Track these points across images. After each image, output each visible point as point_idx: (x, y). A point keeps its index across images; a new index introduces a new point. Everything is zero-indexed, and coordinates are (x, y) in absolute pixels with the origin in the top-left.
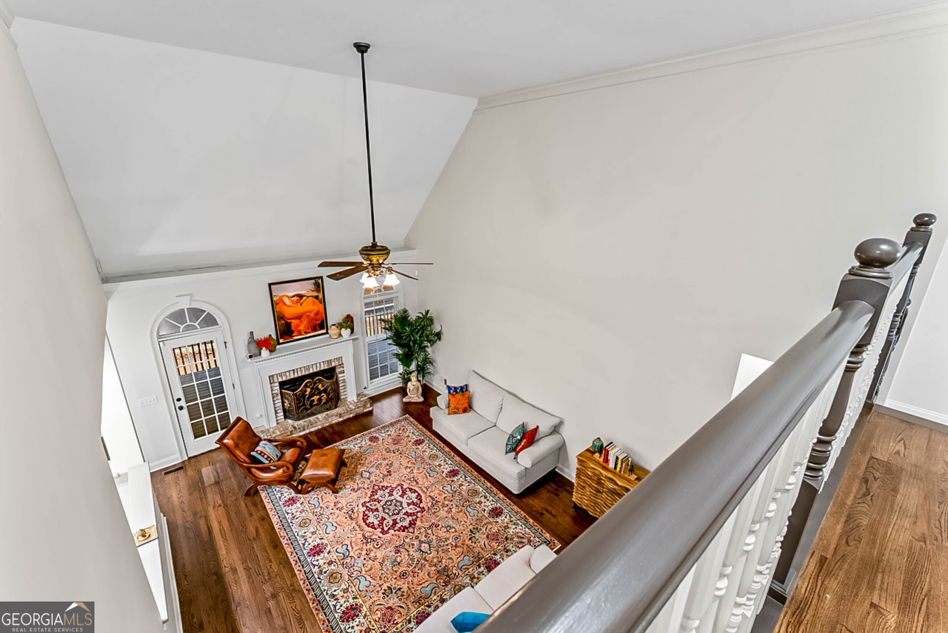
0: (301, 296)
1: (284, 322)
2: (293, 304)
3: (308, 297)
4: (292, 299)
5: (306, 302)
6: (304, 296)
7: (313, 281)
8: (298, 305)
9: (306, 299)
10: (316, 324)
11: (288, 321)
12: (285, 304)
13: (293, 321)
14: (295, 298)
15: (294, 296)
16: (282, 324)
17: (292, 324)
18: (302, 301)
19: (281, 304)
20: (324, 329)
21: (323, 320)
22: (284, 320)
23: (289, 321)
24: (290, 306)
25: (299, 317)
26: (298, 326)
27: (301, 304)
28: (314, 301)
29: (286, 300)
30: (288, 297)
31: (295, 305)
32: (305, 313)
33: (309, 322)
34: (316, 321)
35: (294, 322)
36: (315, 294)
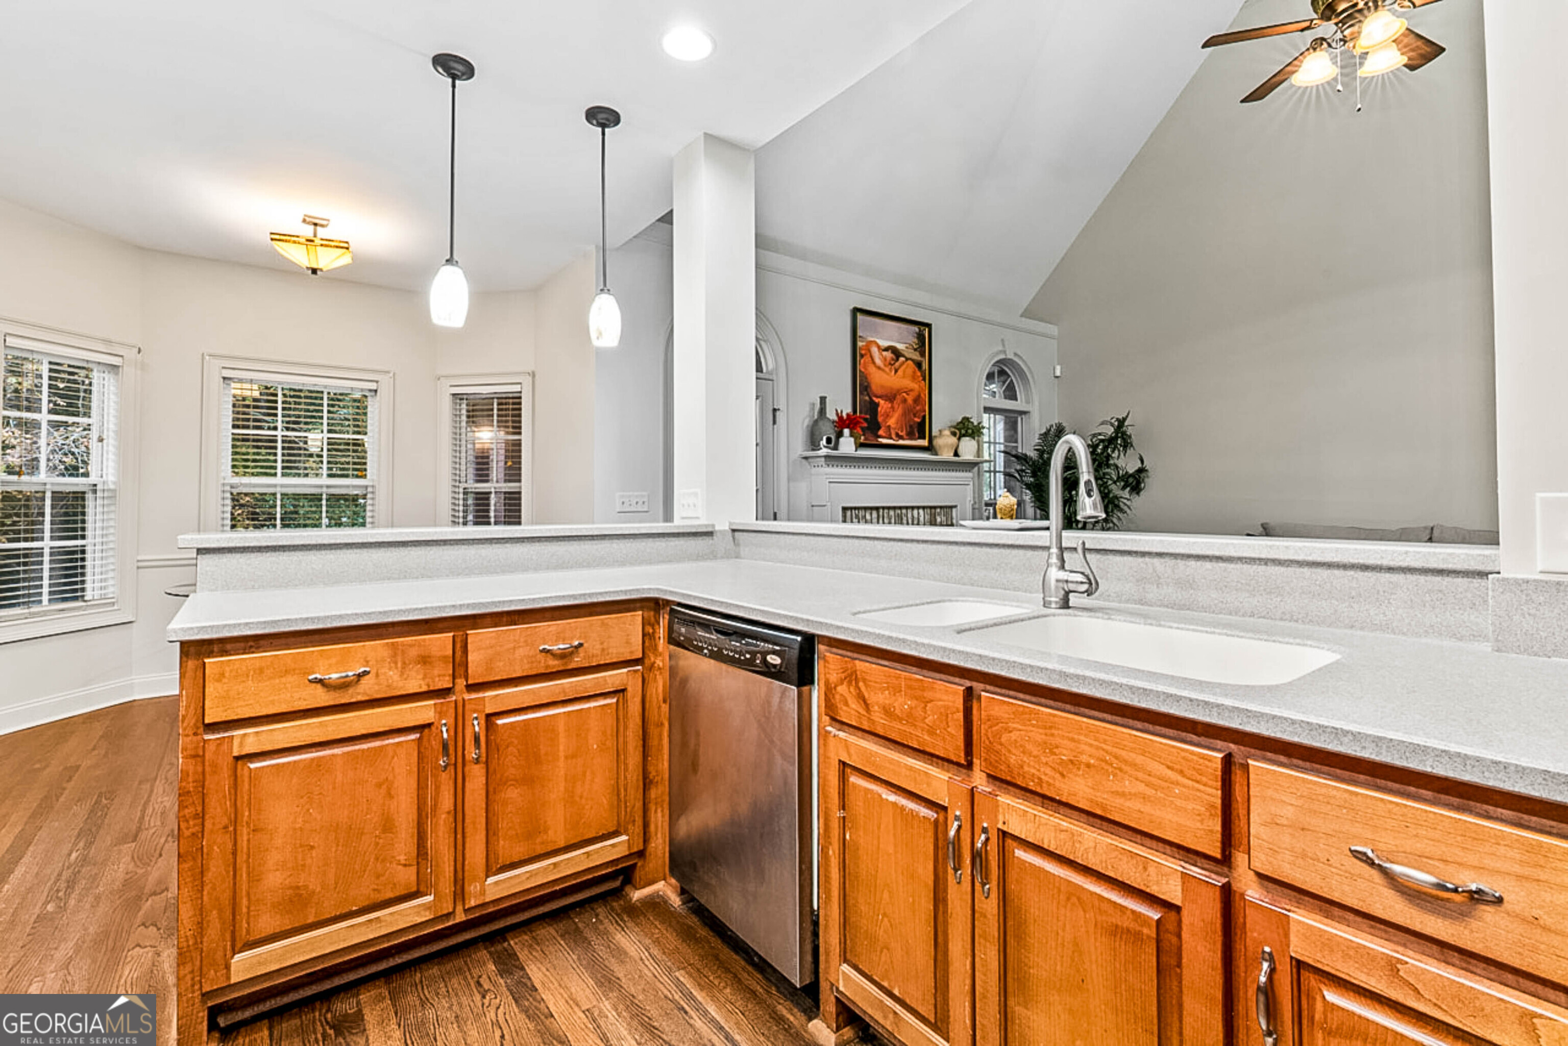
0: (897, 353)
1: (867, 398)
2: (885, 365)
3: (907, 359)
4: (885, 353)
5: (904, 366)
6: (903, 356)
7: (916, 329)
8: (891, 370)
9: (903, 363)
10: (915, 422)
11: (874, 399)
12: (874, 362)
13: (882, 402)
14: (888, 355)
15: (886, 349)
16: (866, 401)
17: (879, 409)
18: (897, 364)
19: (867, 359)
20: (924, 438)
21: (924, 417)
22: (868, 395)
23: (876, 400)
24: (879, 368)
25: (891, 397)
26: (887, 416)
27: (896, 371)
28: (914, 372)
29: (874, 350)
30: (879, 347)
31: (887, 369)
32: (899, 392)
33: (904, 414)
34: (915, 415)
35: (883, 405)
36: (916, 356)
